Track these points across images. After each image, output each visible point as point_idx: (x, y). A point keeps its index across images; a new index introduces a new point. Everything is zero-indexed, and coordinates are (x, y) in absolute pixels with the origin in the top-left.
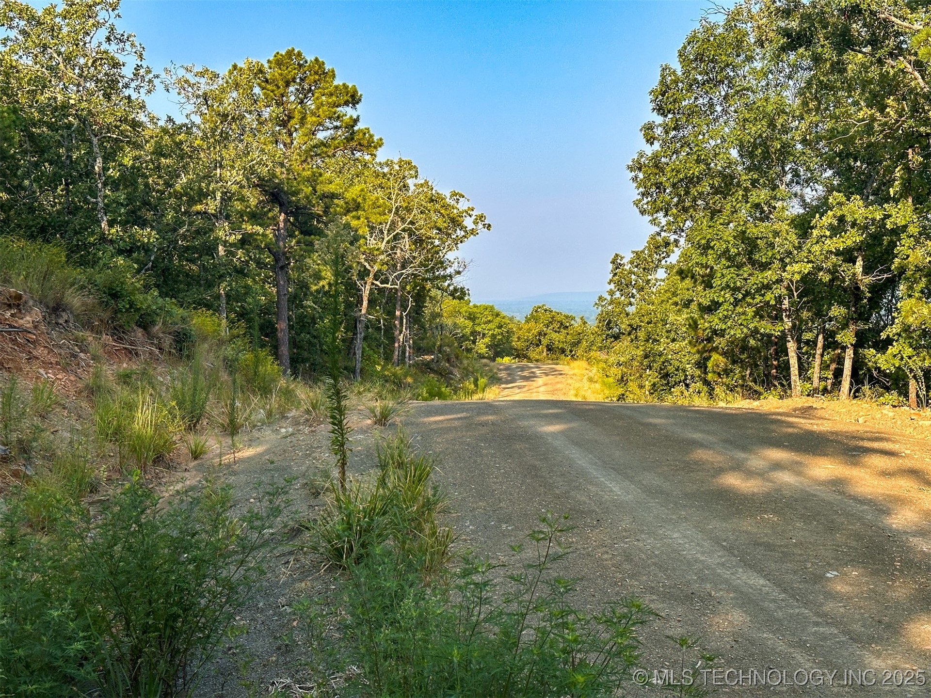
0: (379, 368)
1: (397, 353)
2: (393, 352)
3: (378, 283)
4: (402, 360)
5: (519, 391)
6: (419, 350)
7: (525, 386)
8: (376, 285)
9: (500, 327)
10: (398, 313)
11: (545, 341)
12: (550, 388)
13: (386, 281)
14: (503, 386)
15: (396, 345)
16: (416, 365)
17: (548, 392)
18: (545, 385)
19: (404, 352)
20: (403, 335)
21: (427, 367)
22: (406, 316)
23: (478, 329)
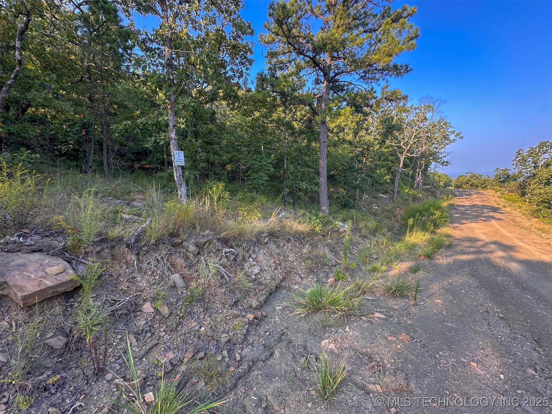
0: (407, 191)
1: (416, 185)
2: (414, 185)
3: (409, 154)
4: (418, 187)
5: (466, 200)
6: (424, 184)
7: (468, 198)
8: (408, 156)
9: (448, 179)
10: (418, 170)
11: (470, 183)
12: (480, 199)
13: (412, 153)
14: (458, 197)
15: (416, 182)
16: (423, 189)
17: (480, 201)
18: (478, 198)
19: (419, 185)
20: (419, 179)
21: (427, 190)
22: (421, 171)
23: (441, 180)
